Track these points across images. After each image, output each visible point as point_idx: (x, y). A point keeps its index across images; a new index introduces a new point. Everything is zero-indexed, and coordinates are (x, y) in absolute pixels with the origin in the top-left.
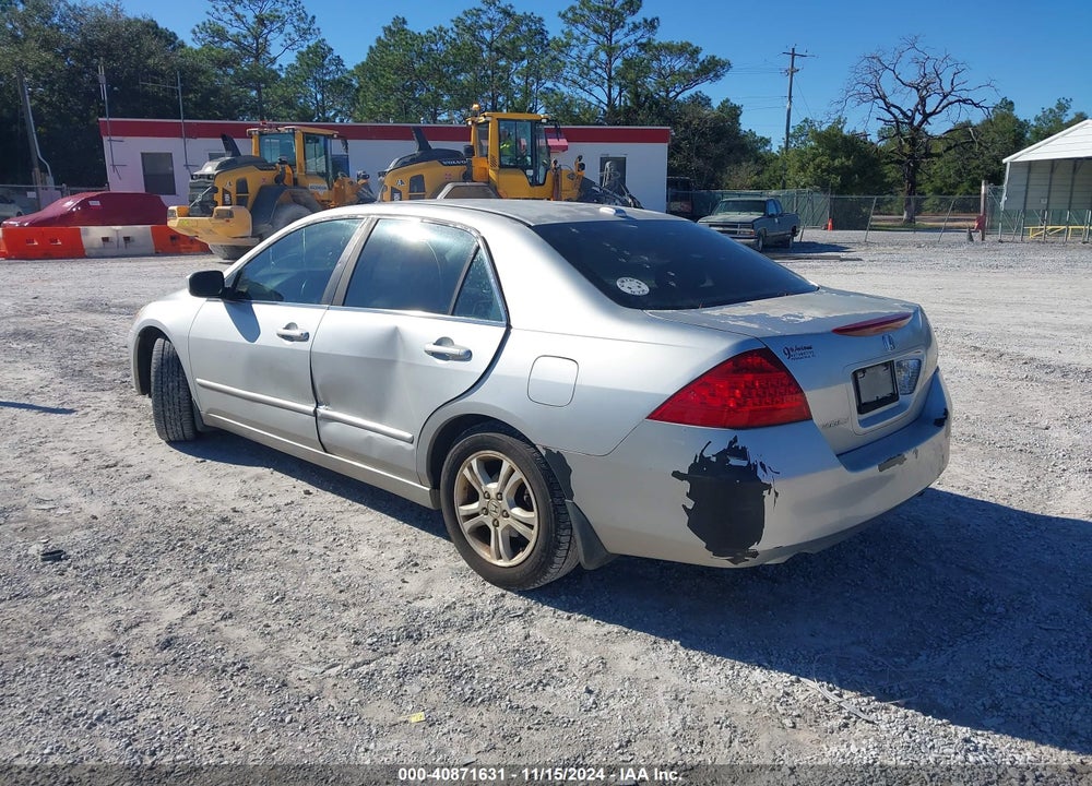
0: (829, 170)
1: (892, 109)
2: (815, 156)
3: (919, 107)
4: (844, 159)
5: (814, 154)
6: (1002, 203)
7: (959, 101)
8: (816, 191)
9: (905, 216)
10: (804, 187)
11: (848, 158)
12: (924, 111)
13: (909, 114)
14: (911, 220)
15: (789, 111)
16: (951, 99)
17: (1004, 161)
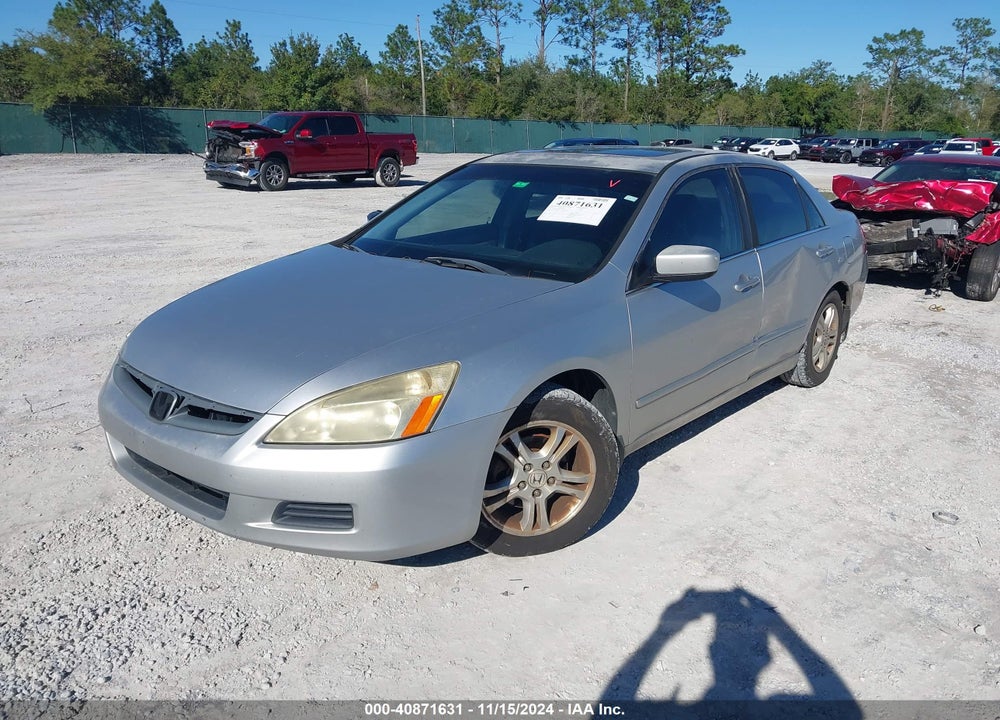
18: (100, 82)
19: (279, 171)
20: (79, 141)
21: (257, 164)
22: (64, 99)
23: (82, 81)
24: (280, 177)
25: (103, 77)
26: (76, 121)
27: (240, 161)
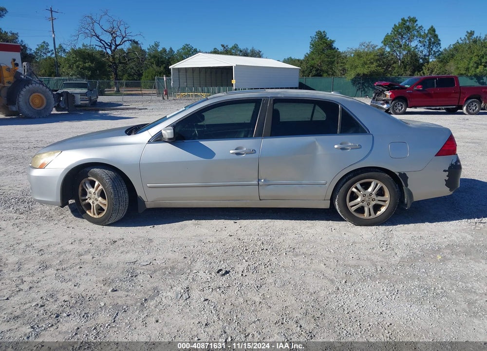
0: (84, 68)
1: (102, 42)
2: (76, 61)
3: (113, 41)
4: (90, 64)
5: (75, 60)
6: (172, 84)
7: (128, 40)
8: (79, 78)
9: (115, 89)
10: (72, 76)
11: (92, 63)
12: (115, 43)
13: (109, 44)
14: (118, 91)
15: (54, 38)
16: (125, 39)
17: (170, 67)
18: (373, 67)
19: (401, 105)
20: (363, 92)
21: (390, 102)
22: (358, 75)
23: (366, 66)
24: (402, 108)
25: (375, 64)
26: (363, 84)
27: (384, 100)
